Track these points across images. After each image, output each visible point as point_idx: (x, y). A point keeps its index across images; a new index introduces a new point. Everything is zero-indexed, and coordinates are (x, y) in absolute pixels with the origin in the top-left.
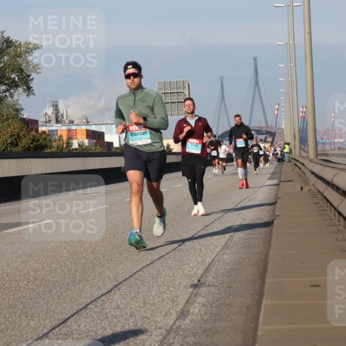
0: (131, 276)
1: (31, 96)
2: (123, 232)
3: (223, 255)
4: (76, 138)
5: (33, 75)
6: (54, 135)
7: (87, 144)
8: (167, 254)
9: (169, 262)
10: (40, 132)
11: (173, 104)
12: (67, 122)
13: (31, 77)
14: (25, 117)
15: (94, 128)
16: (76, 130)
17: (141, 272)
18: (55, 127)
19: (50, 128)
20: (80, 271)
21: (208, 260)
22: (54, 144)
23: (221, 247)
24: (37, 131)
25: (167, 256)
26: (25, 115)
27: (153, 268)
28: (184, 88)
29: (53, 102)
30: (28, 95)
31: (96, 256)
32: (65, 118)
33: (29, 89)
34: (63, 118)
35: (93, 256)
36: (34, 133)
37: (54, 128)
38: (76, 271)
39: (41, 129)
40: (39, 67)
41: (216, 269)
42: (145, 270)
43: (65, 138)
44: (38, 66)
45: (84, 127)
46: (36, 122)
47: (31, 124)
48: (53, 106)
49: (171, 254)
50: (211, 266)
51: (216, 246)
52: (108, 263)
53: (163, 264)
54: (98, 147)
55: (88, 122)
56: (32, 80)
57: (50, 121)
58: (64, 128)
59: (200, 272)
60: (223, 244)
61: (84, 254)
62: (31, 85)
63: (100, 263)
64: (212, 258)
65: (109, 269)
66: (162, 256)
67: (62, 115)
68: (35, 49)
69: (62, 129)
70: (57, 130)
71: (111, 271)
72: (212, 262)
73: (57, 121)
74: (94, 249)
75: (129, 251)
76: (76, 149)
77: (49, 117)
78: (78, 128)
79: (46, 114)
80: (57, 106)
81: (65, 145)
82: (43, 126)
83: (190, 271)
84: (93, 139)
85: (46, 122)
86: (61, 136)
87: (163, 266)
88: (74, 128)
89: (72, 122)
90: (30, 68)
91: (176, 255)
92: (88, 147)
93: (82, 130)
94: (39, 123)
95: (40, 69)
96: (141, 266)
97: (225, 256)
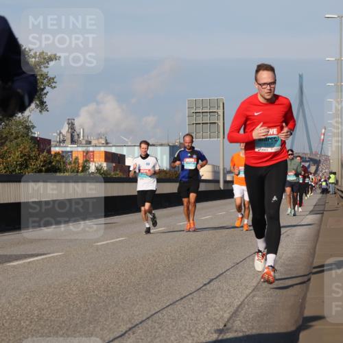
0: (148, 318)
1: (44, 113)
2: (141, 268)
3: (254, 296)
4: (93, 161)
5: (48, 89)
6: (69, 156)
7: (105, 169)
8: (190, 294)
9: (192, 303)
10: (52, 153)
11: (204, 125)
12: (84, 142)
13: (45, 91)
14: (36, 136)
15: (114, 150)
16: (93, 152)
17: (159, 314)
18: (69, 147)
19: (64, 149)
20: (90, 310)
21: (237, 303)
22: (68, 167)
23: (252, 289)
24: (49, 151)
25: (190, 297)
26: (37, 133)
27: (174, 310)
28: (218, 107)
29: (69, 119)
30: (40, 112)
31: (110, 295)
32: (82, 138)
33: (42, 104)
34: (79, 137)
35: (106, 294)
36: (45, 153)
37: (68, 149)
38: (86, 310)
39: (55, 150)
40: (55, 80)
41: (246, 313)
42: (164, 312)
43: (81, 161)
44: (53, 79)
45: (103, 149)
46: (48, 142)
47: (43, 144)
48: (69, 124)
49: (195, 294)
50: (240, 310)
51: (246, 287)
52: (123, 302)
53: (186, 305)
54: (118, 172)
55: (107, 143)
56: (46, 94)
57: (64, 141)
58: (80, 149)
59: (227, 316)
60: (255, 284)
61: (96, 292)
62: (45, 100)
63: (114, 302)
64: (241, 300)
65: (123, 309)
66: (185, 297)
67: (78, 135)
68: (52, 60)
69: (77, 151)
70: (71, 152)
71: (125, 312)
72: (241, 305)
73: (73, 142)
74: (108, 286)
75: (147, 290)
76: (93, 173)
77: (63, 136)
78: (96, 149)
79: (60, 133)
80: (73, 124)
81: (81, 169)
82: (56, 146)
83: (215, 314)
84: (112, 162)
85: (60, 142)
86: (77, 158)
87: (185, 307)
88: (91, 149)
89: (89, 143)
90: (45, 81)
91: (200, 297)
92: (107, 171)
93: (100, 152)
94: (52, 143)
95: (55, 83)
96: (160, 307)
97: (256, 298)
